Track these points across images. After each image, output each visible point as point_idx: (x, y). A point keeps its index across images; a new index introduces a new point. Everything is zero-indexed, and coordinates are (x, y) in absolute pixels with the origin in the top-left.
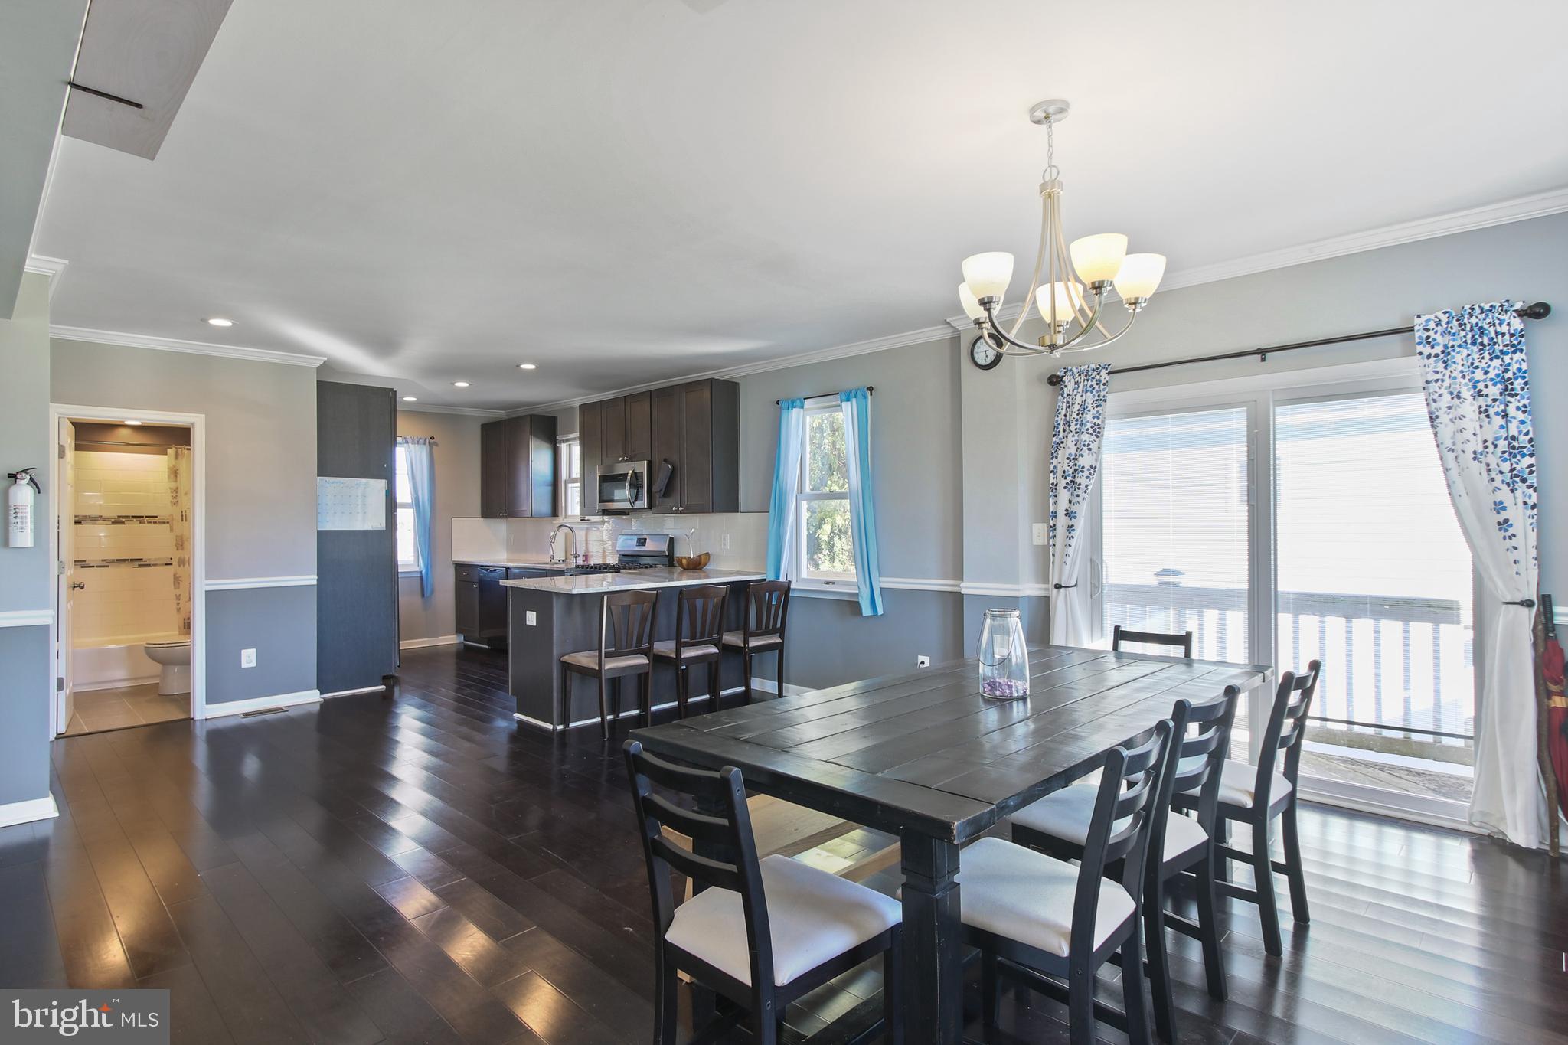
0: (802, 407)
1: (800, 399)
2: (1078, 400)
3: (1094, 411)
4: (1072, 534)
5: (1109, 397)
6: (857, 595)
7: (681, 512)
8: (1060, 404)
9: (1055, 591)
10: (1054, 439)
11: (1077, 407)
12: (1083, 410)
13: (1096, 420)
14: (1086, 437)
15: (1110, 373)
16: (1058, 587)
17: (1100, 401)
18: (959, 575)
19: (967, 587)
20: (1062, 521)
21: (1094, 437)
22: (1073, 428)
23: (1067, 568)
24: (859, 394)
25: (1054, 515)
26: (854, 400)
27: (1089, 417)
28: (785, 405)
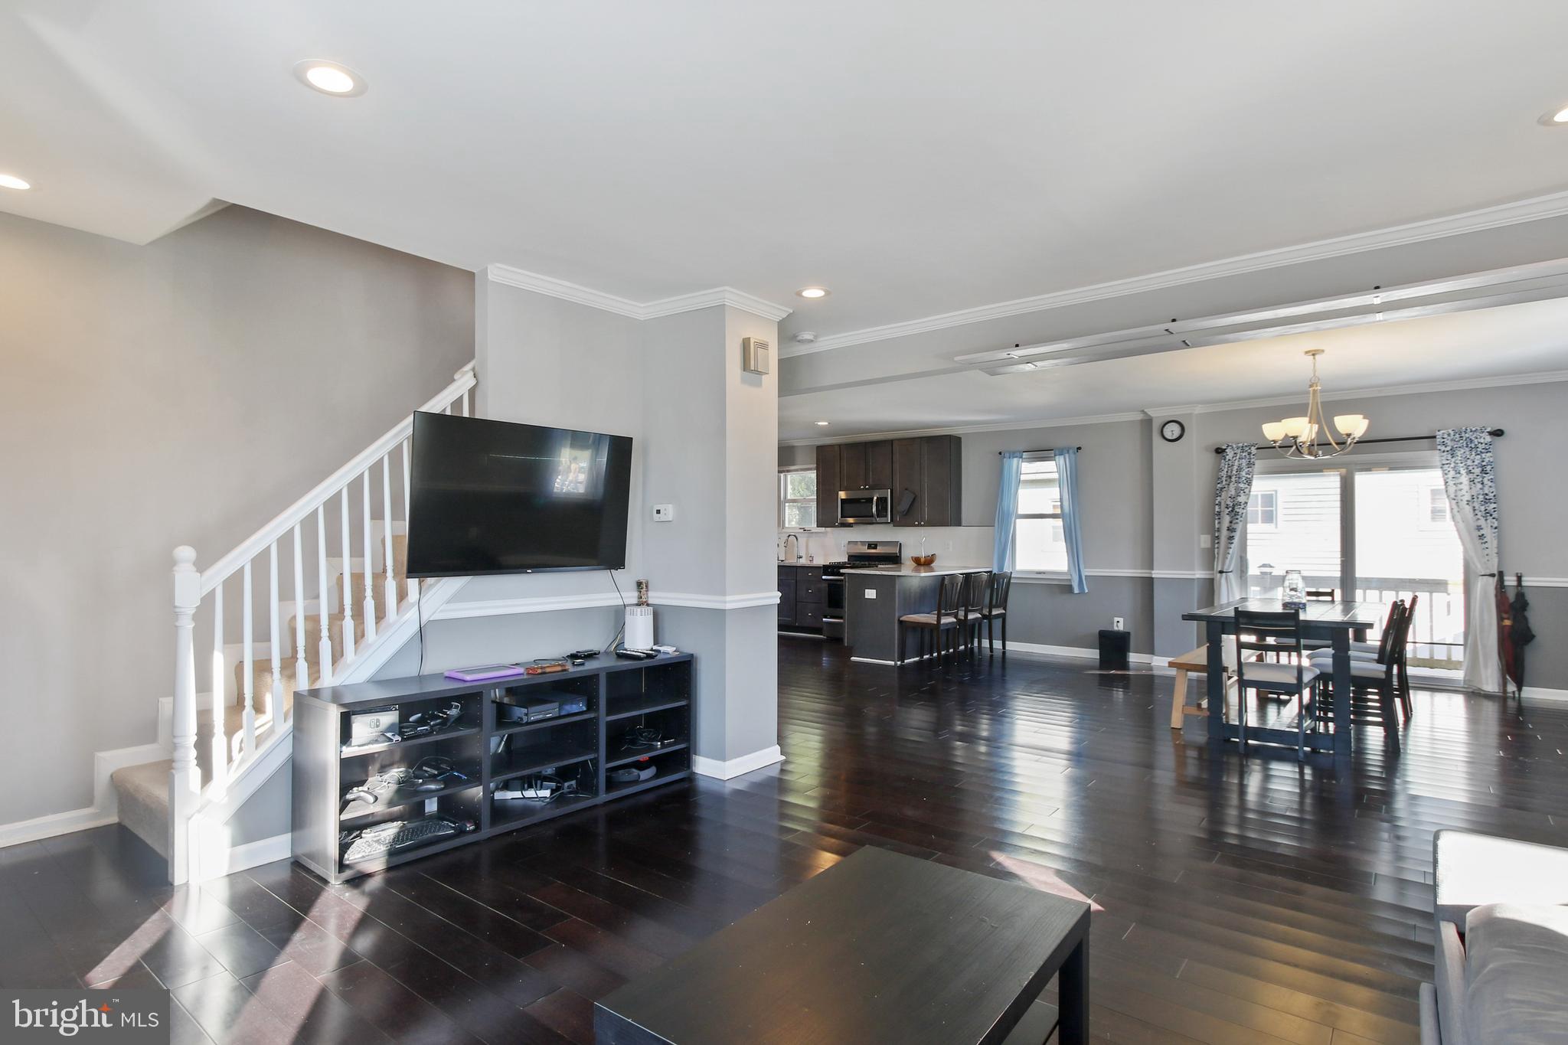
0: (1021, 457)
1: (1020, 452)
2: (1236, 463)
3: (1247, 470)
4: (1233, 541)
5: (1257, 462)
6: (1070, 580)
7: (922, 526)
8: (1223, 465)
9: (1219, 575)
10: (1219, 485)
11: (1235, 468)
12: (1240, 469)
13: (1247, 476)
14: (1242, 485)
15: (1258, 449)
16: (1221, 572)
17: (1250, 465)
18: (1150, 566)
19: (1156, 574)
20: (1224, 533)
21: (1246, 486)
22: (1233, 479)
23: (1227, 561)
24: (1071, 451)
25: (1219, 530)
26: (1067, 455)
27: (1243, 473)
28: (1007, 455)
